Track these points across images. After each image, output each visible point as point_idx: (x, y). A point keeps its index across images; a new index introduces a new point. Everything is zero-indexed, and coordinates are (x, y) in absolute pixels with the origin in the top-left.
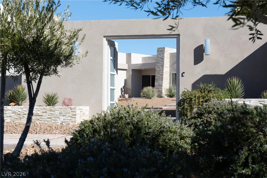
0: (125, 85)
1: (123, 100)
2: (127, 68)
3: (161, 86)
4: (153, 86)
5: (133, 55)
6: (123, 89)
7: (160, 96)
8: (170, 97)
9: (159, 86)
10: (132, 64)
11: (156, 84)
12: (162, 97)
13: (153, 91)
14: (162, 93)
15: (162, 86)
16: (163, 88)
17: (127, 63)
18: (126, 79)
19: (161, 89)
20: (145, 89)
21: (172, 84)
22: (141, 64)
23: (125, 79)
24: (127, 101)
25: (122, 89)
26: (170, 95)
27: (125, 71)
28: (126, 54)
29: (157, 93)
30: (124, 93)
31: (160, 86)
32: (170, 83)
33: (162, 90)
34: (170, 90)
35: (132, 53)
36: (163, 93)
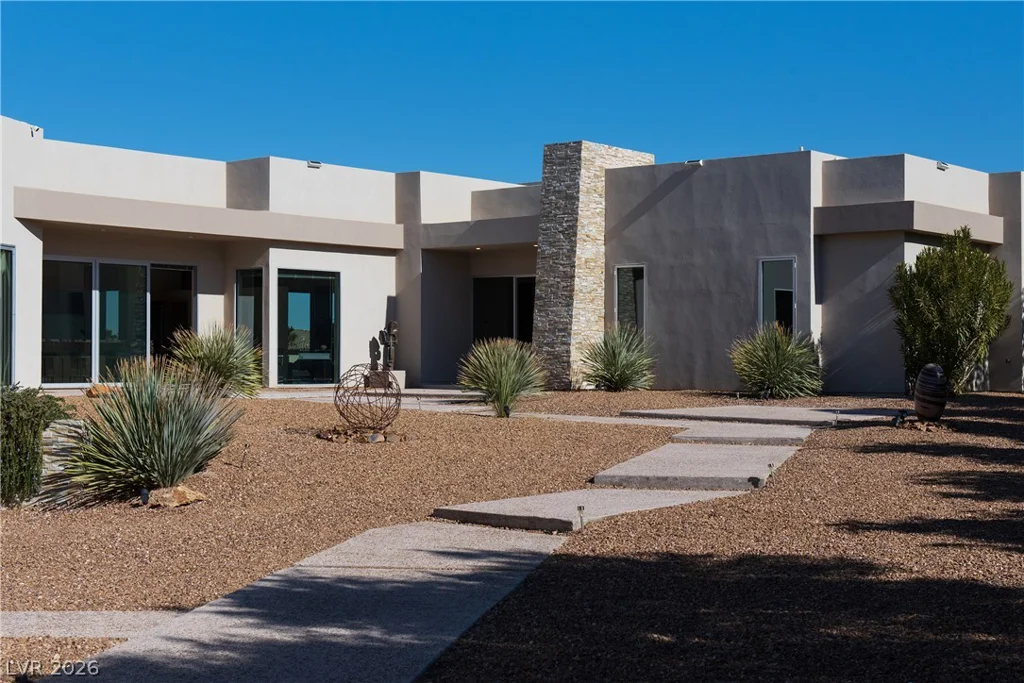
0: (389, 326)
1: (339, 433)
2: (399, 244)
3: (564, 330)
4: (525, 335)
5: (428, 180)
6: (382, 348)
7: (559, 383)
8: (609, 389)
9: (554, 333)
10: (426, 226)
11: (539, 320)
12: (567, 387)
13: (521, 364)
14: (569, 366)
15: (570, 334)
16: (573, 342)
17: (398, 221)
18: (394, 294)
19: (564, 347)
20: (482, 352)
21: (616, 323)
22: (467, 223)
23: (390, 299)
24: (363, 441)
25: (374, 345)
26: (607, 380)
27: (392, 260)
28: (397, 175)
29: (541, 374)
30: (386, 366)
31: (560, 330)
32: (608, 318)
33: (568, 352)
34: (607, 354)
35: (423, 174)
36: (574, 366)
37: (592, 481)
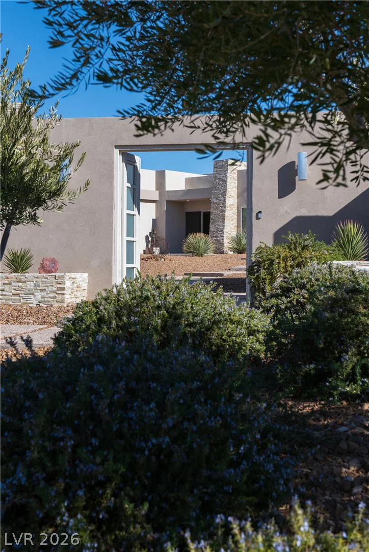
0: (153, 230)
1: (149, 258)
2: (157, 198)
3: (221, 231)
4: (207, 231)
5: (169, 174)
6: (150, 239)
7: (219, 251)
8: (238, 253)
9: (217, 233)
10: (167, 191)
11: (212, 228)
12: (223, 253)
13: (206, 242)
14: (223, 245)
15: (223, 233)
16: (225, 236)
17: (157, 190)
18: (155, 218)
19: (221, 238)
20: (192, 238)
21: (241, 228)
22: (184, 190)
23: (153, 219)
24: (157, 261)
25: (147, 237)
26: (237, 250)
27: (154, 205)
28: (156, 171)
29: (213, 246)
30: (152, 246)
31: (220, 231)
32: (238, 227)
33: (223, 239)
34: (238, 240)
35: (166, 171)
36: (225, 245)
37: (230, 270)
